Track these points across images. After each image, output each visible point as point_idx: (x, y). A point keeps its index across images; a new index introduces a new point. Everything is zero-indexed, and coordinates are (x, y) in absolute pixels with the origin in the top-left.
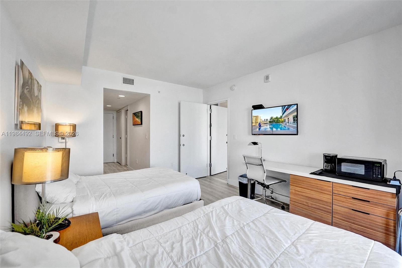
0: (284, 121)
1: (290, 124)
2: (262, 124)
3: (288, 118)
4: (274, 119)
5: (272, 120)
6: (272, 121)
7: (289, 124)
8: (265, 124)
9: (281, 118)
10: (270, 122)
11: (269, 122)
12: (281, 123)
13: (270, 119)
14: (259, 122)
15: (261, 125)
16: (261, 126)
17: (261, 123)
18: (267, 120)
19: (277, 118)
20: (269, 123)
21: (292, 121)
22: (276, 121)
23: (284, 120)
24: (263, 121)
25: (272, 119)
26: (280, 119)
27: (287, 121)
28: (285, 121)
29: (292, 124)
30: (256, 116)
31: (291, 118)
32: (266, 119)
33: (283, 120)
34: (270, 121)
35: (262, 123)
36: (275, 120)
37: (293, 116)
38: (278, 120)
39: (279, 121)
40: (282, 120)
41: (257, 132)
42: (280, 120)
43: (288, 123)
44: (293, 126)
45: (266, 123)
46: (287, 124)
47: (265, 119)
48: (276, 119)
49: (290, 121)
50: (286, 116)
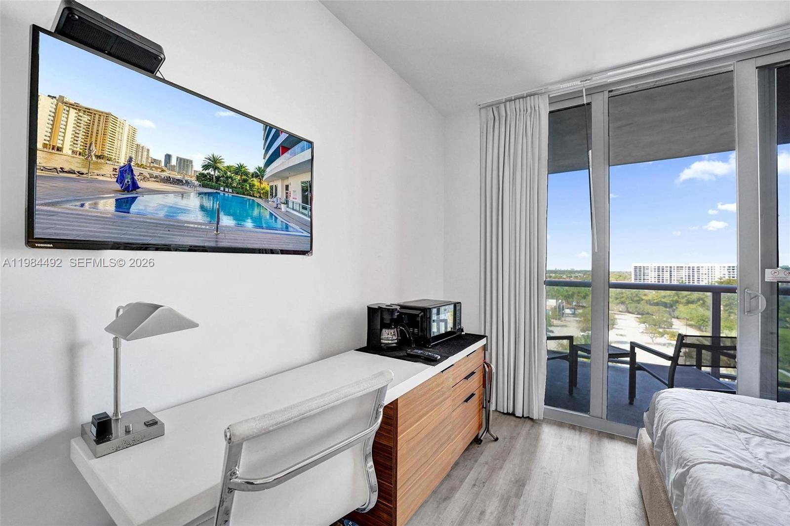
0: (272, 195)
1: (293, 209)
2: (145, 179)
3: (287, 187)
4: (229, 174)
5: (217, 173)
6: (218, 178)
7: (288, 209)
8: (167, 180)
9: (259, 174)
10: (202, 178)
11: (198, 178)
12: (260, 197)
13: (206, 167)
14: (123, 162)
15: (141, 184)
16: (135, 186)
17: (136, 171)
18: (184, 163)
19: (240, 170)
20: (197, 183)
21: (299, 200)
22: (235, 185)
23: (271, 187)
24: (154, 161)
25: (216, 168)
26: (256, 182)
27: (281, 194)
28: (273, 192)
29: (299, 212)
30: (87, 111)
31: (296, 185)
32: (180, 160)
33: (266, 186)
34: (203, 174)
35: (146, 172)
36: (230, 177)
37: (302, 183)
38: (245, 181)
39: (252, 186)
40: (262, 186)
41: (101, 219)
42: (254, 185)
43: (287, 203)
44: (300, 217)
45: (179, 177)
46: (283, 207)
47: (168, 157)
48: (237, 174)
49: (291, 199)
50: (279, 176)
